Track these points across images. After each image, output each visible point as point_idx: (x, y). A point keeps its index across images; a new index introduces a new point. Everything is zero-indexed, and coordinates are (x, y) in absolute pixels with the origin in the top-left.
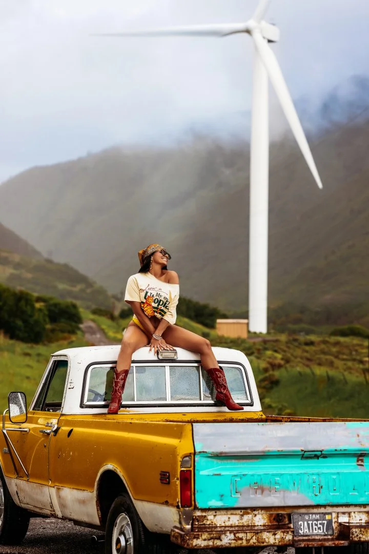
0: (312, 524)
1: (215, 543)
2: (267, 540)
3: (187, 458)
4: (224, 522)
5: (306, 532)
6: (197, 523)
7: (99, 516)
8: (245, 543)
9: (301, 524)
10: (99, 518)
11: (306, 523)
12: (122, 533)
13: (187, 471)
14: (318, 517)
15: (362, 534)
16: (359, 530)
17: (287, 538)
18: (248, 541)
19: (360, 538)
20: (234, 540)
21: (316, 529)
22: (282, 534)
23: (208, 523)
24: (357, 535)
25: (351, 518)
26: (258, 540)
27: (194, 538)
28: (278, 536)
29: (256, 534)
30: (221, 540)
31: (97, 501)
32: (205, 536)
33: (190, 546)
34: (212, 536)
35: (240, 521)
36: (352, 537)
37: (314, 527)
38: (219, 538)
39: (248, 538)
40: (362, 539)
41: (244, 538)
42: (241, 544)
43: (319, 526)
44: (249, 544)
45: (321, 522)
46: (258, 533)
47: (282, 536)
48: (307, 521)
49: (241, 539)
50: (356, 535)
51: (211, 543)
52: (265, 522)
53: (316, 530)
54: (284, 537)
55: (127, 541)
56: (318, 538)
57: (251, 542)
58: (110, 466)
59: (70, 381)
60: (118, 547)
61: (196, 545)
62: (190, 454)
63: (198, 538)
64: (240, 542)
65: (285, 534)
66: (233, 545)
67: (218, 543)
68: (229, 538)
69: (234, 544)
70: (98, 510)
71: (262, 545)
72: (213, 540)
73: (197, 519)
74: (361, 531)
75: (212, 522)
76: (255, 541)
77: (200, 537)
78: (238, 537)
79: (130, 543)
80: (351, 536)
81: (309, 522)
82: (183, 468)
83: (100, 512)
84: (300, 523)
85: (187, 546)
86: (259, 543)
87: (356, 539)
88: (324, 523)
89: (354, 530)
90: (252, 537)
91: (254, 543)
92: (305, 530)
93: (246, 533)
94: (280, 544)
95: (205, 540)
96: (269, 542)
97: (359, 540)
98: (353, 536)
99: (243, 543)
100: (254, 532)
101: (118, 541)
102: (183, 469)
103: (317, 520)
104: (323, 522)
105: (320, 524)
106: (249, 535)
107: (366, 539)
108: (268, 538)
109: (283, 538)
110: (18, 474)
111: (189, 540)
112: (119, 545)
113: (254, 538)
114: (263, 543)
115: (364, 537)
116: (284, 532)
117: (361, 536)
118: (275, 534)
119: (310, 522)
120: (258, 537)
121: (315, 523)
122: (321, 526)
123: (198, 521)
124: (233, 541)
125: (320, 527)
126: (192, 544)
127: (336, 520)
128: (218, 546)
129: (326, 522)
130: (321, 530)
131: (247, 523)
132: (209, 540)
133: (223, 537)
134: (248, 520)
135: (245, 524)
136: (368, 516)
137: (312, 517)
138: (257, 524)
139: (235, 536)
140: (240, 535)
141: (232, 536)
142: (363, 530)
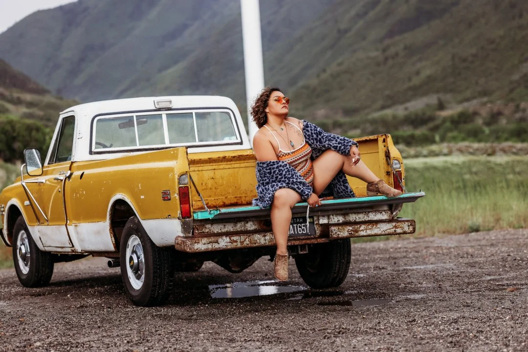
0: (297, 226)
1: (213, 246)
2: (258, 241)
3: (184, 176)
4: (221, 230)
5: (292, 233)
6: (197, 232)
7: (113, 242)
8: (239, 245)
10: (113, 244)
12: (134, 252)
13: (184, 187)
14: (301, 220)
16: (337, 228)
18: (242, 243)
19: (338, 235)
20: (230, 242)
23: (207, 231)
24: (336, 233)
25: (330, 220)
26: (250, 242)
27: (195, 243)
28: (267, 238)
29: (248, 237)
30: (219, 243)
31: (110, 230)
32: (205, 240)
33: (192, 250)
34: (210, 240)
35: (234, 228)
37: (299, 229)
38: (217, 242)
39: (242, 240)
40: (340, 236)
41: (239, 241)
42: (236, 246)
43: (303, 228)
44: (243, 246)
45: (304, 224)
46: (250, 236)
48: (293, 224)
49: (236, 242)
50: (334, 232)
51: (210, 246)
52: (256, 227)
53: (300, 232)
55: (138, 258)
56: (302, 237)
57: (245, 243)
58: (118, 196)
59: (78, 132)
60: (131, 264)
61: (197, 249)
62: (185, 172)
63: (198, 243)
64: (235, 244)
66: (229, 247)
67: (216, 246)
68: (225, 241)
69: (230, 246)
70: (111, 237)
72: (211, 244)
73: (197, 228)
74: (339, 229)
75: (210, 230)
76: (248, 242)
77: (200, 242)
78: (233, 240)
79: (142, 259)
80: (330, 233)
82: (180, 184)
83: (113, 238)
85: (190, 250)
86: (252, 244)
87: (335, 236)
89: (333, 228)
90: (245, 240)
91: (247, 244)
92: (291, 232)
93: (240, 237)
95: (205, 244)
96: (260, 243)
97: (337, 237)
98: (332, 234)
101: (131, 259)
102: (180, 186)
103: (301, 223)
105: (304, 226)
106: (243, 238)
107: (344, 235)
108: (260, 240)
110: (39, 221)
111: (191, 244)
112: (132, 262)
113: (247, 240)
114: (255, 244)
115: (342, 233)
117: (339, 233)
118: (265, 236)
119: (295, 225)
120: (250, 239)
121: (299, 226)
122: (305, 228)
123: (198, 230)
124: (229, 244)
126: (194, 248)
127: (318, 222)
128: (216, 248)
130: (304, 231)
131: (241, 229)
132: (208, 244)
133: (220, 240)
134: (241, 227)
135: (239, 230)
136: (345, 218)
137: (296, 220)
138: (249, 229)
139: (230, 239)
140: (235, 238)
141: (228, 239)
142: (340, 227)
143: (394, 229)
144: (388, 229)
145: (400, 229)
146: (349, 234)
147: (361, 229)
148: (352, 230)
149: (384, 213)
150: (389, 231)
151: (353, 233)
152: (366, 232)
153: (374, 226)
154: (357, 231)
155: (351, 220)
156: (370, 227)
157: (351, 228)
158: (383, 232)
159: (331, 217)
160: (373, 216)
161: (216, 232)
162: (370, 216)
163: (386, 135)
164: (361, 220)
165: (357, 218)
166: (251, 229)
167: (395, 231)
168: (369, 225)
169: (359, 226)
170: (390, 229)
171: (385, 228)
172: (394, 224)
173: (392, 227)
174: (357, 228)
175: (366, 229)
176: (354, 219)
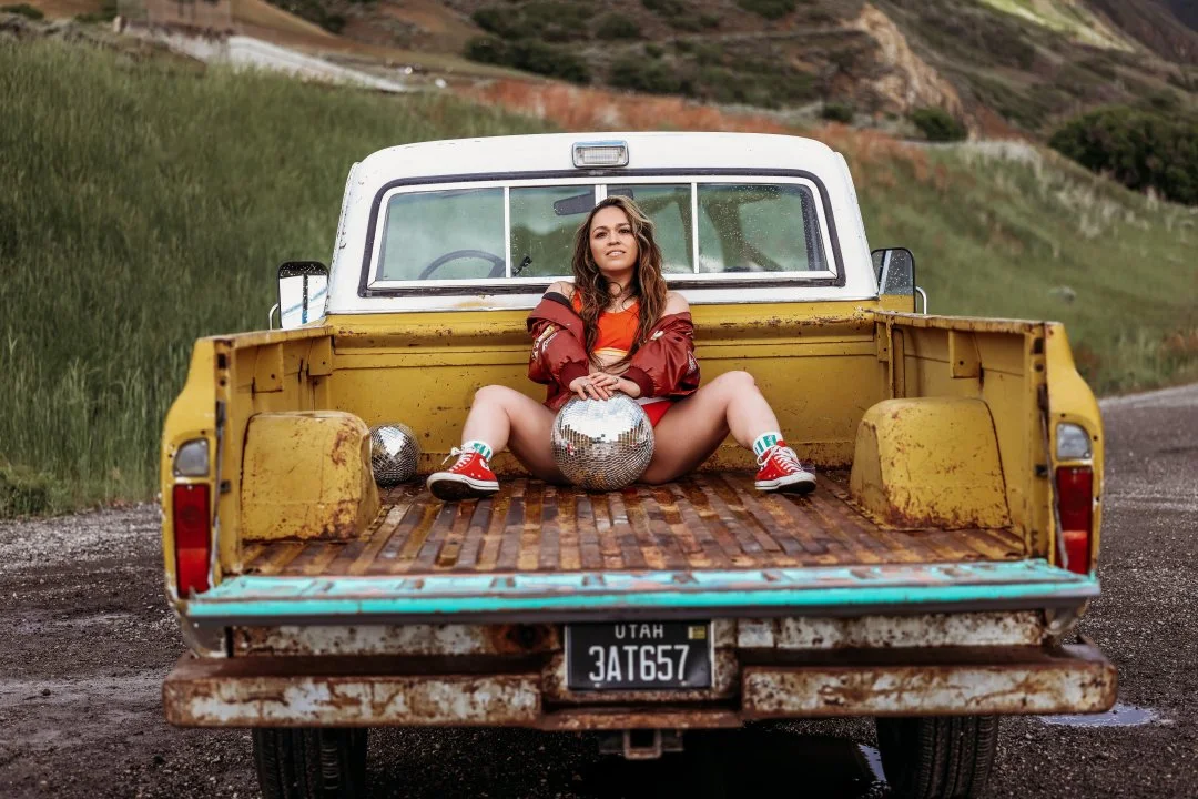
0: (637, 655)
1: (266, 711)
2: (444, 706)
3: (194, 448)
4: (337, 644)
5: (614, 678)
8: (367, 715)
9: (597, 653)
11: (614, 651)
13: (194, 485)
14: (659, 631)
15: (788, 692)
16: (778, 677)
17: (515, 701)
18: (378, 708)
19: (780, 703)
20: (331, 703)
21: (648, 669)
22: (498, 689)
23: (283, 644)
24: (771, 696)
25: (784, 635)
26: (412, 708)
27: (196, 694)
28: (482, 697)
29: (405, 687)
30: (286, 704)
32: (232, 688)
34: (254, 689)
35: (392, 642)
36: (751, 701)
37: (644, 663)
38: (279, 698)
39: (378, 699)
40: (788, 708)
41: (365, 700)
42: (355, 716)
43: (661, 660)
44: (383, 718)
45: (669, 647)
46: (411, 685)
47: (499, 694)
48: (620, 644)
49: (356, 702)
50: (764, 693)
51: (251, 712)
52: (477, 644)
53: (648, 674)
54: (506, 698)
56: (654, 698)
57: (391, 711)
61: (202, 718)
62: (203, 432)
63: (207, 695)
64: (351, 710)
65: (508, 689)
66: (326, 720)
67: (277, 712)
68: (311, 698)
69: (330, 716)
71: (428, 721)
72: (257, 703)
73: (245, 633)
74: (783, 681)
75: (295, 643)
76: (402, 709)
77: (215, 694)
78: (345, 695)
80: (747, 696)
81: (626, 648)
82: (181, 475)
84: (592, 651)
85: (174, 717)
86: (418, 714)
87: (766, 707)
88: (681, 651)
89: (757, 678)
90: (391, 698)
91: (399, 715)
92: (611, 674)
93: (372, 684)
94: (492, 719)
95: (231, 702)
96: (451, 712)
97: (777, 712)
98: (756, 698)
99: (360, 714)
100: (398, 682)
102: (181, 480)
103: (655, 642)
104: (677, 647)
105: (665, 654)
106: (382, 691)
107: (804, 707)
108: (451, 701)
109: (500, 700)
111: (177, 698)
113: (400, 698)
114: (432, 715)
115: (794, 699)
116: (503, 685)
117: (783, 696)
118: (472, 690)
119: (630, 649)
120: (412, 699)
121: (647, 652)
122: (669, 662)
123: (248, 639)
124: (328, 708)
125: (665, 665)
126: (189, 713)
127: (732, 642)
128: (276, 720)
129: (686, 648)
130: (665, 673)
131: (416, 647)
132: (245, 701)
133: (291, 693)
134: (417, 639)
135: (410, 650)
136: (844, 630)
137: (638, 631)
138: (448, 650)
139: (332, 691)
140: (351, 689)
141: (322, 692)
142: (789, 677)
143: (1021, 695)
144: (994, 695)
145: (1047, 695)
146: (827, 702)
147: (876, 687)
148: (837, 690)
149: (1010, 621)
150: (998, 700)
151: (842, 700)
152: (899, 699)
153: (936, 680)
154: (858, 695)
155: (871, 639)
156: (916, 681)
157: (834, 682)
158: (973, 705)
159: (790, 623)
160: (962, 631)
161: (317, 652)
162: (952, 631)
163: (1042, 325)
164: (911, 643)
165: (898, 633)
166: (457, 651)
167: (1024, 702)
168: (913, 674)
169: (868, 676)
170: (1004, 693)
171: (980, 690)
172: (1021, 676)
173: (1010, 686)
174: (862, 682)
175: (901, 690)
176: (885, 636)
